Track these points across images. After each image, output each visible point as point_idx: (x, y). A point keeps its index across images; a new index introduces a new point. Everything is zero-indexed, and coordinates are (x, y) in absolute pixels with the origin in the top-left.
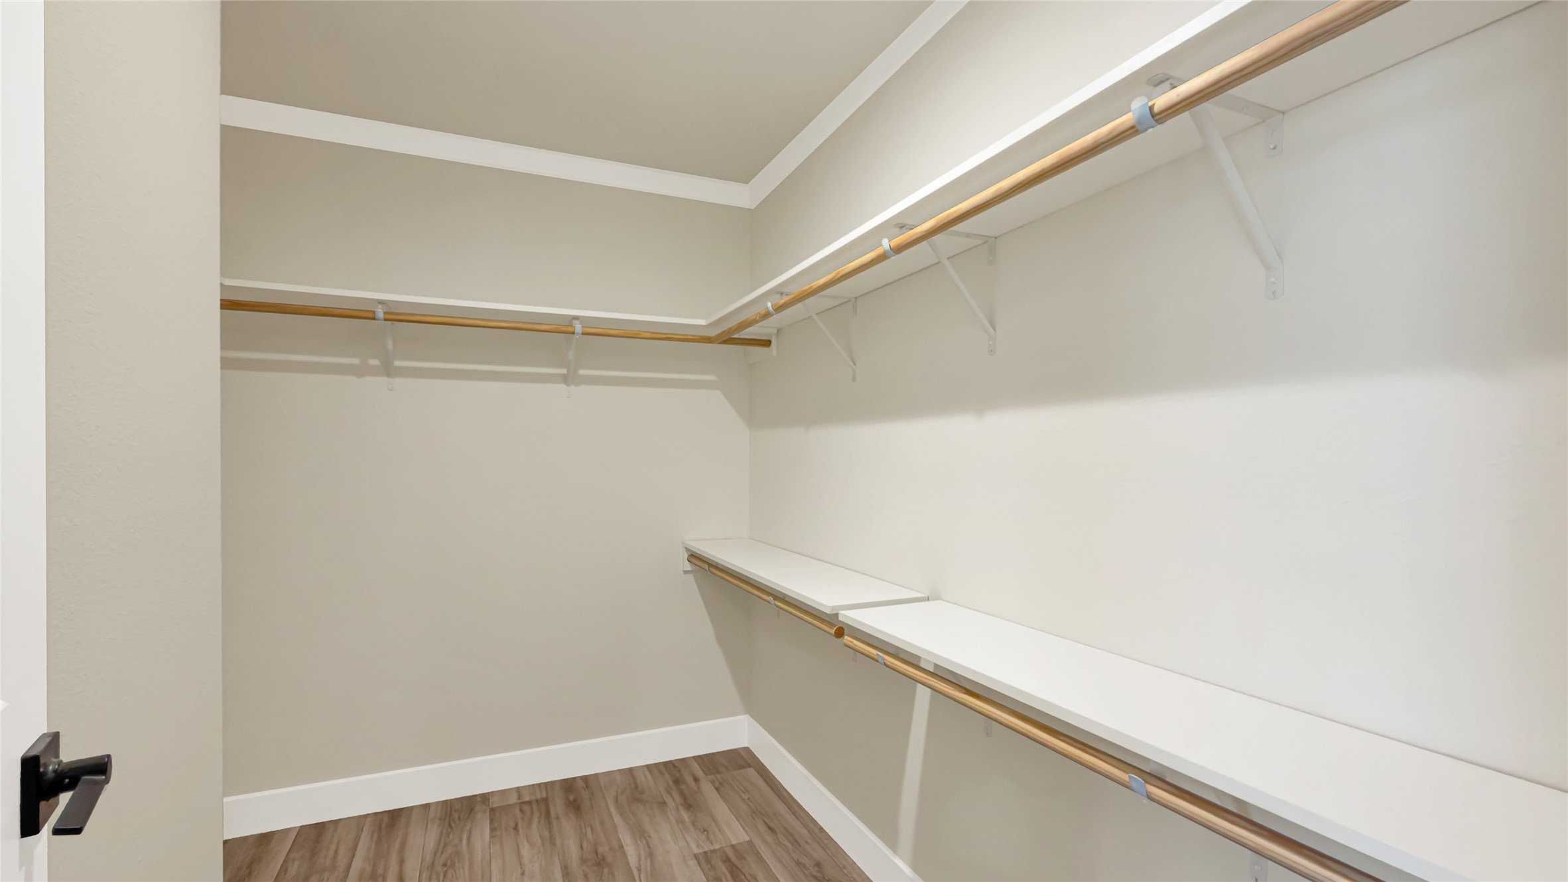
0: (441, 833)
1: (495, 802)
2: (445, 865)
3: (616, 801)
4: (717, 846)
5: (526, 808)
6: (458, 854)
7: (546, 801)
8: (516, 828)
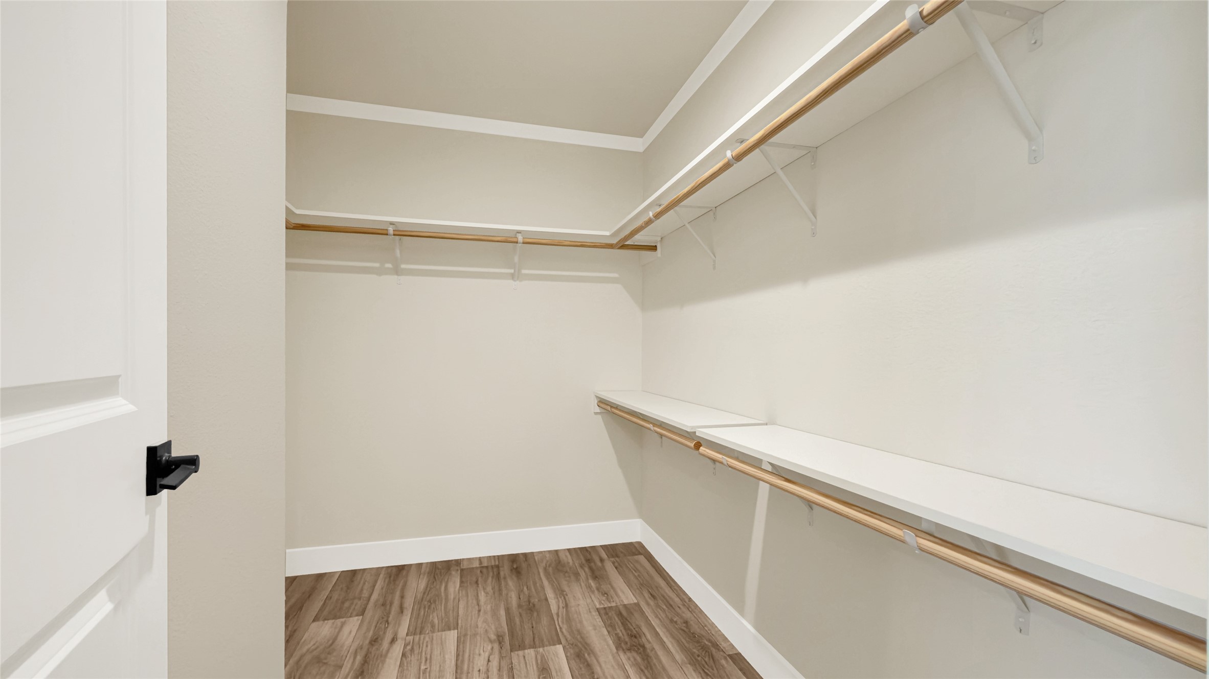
0: (428, 581)
1: (465, 565)
2: (430, 601)
3: (545, 569)
4: (613, 604)
5: (485, 570)
6: (438, 596)
7: (498, 567)
8: (477, 582)
